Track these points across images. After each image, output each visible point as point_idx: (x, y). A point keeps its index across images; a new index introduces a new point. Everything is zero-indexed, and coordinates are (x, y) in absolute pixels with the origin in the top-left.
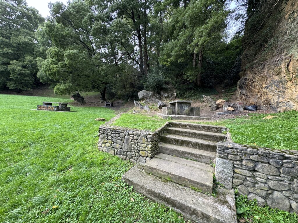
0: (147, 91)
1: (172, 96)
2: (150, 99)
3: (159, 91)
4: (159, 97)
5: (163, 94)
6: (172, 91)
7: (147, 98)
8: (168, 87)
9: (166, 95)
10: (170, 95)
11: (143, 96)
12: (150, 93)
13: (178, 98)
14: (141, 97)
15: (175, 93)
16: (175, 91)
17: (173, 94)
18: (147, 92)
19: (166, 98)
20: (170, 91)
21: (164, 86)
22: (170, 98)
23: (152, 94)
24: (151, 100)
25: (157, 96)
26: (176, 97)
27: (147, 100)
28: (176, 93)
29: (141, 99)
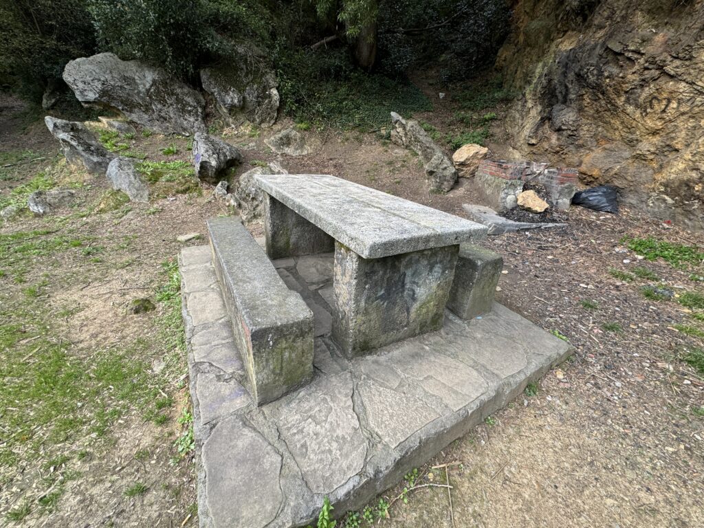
0: (124, 59)
1: (259, 104)
2: (147, 109)
3: (191, 69)
4: (199, 102)
5: (215, 90)
6: (257, 75)
7: (130, 106)
8: (237, 53)
9: (232, 97)
10: (251, 98)
11: (104, 93)
12: (147, 78)
13: (291, 114)
14: (91, 96)
15: (274, 92)
16: (271, 78)
17: (263, 95)
18: (122, 65)
19: (232, 109)
20: (251, 77)
21: (215, 42)
22: (252, 112)
23: (154, 82)
24: (155, 116)
25: (189, 100)
26: (279, 110)
27: (134, 117)
28: (277, 88)
29: (97, 107)
